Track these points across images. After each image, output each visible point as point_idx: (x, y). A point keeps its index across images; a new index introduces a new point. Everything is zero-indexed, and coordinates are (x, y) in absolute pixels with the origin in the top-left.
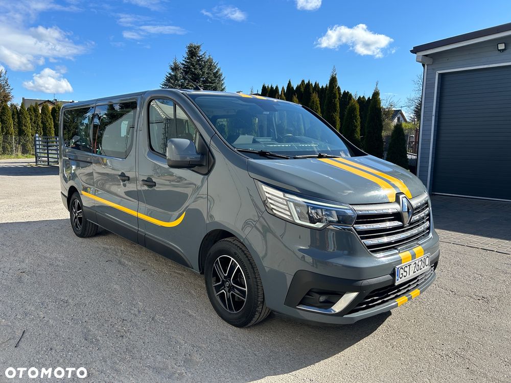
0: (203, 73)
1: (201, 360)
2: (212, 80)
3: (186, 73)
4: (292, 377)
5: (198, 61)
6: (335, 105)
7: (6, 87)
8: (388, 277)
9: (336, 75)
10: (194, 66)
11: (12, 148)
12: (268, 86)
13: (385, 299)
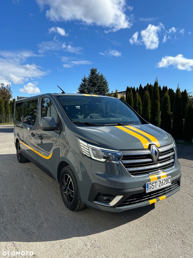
0: (98, 82)
1: (46, 226)
2: (102, 85)
3: (90, 82)
4: (86, 238)
5: (96, 76)
6: (157, 96)
7: (10, 92)
8: (142, 188)
9: (157, 81)
10: (93, 79)
11: (9, 120)
12: (130, 87)
13: (141, 200)
